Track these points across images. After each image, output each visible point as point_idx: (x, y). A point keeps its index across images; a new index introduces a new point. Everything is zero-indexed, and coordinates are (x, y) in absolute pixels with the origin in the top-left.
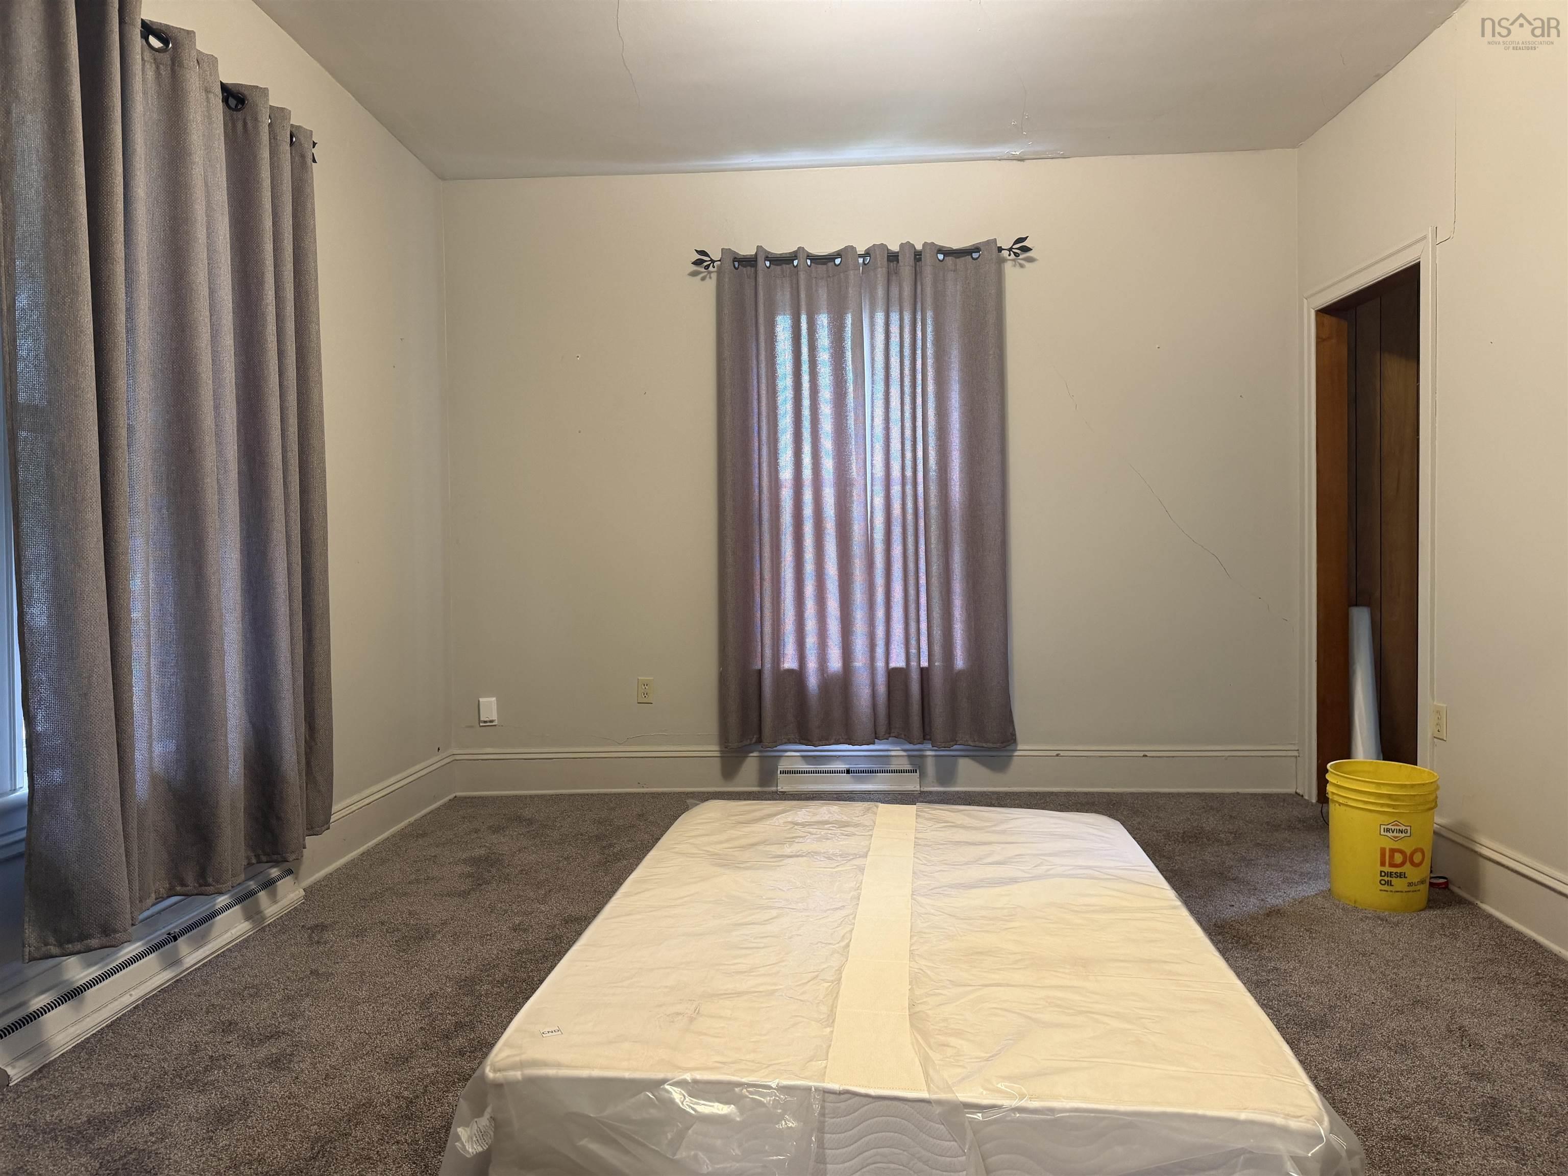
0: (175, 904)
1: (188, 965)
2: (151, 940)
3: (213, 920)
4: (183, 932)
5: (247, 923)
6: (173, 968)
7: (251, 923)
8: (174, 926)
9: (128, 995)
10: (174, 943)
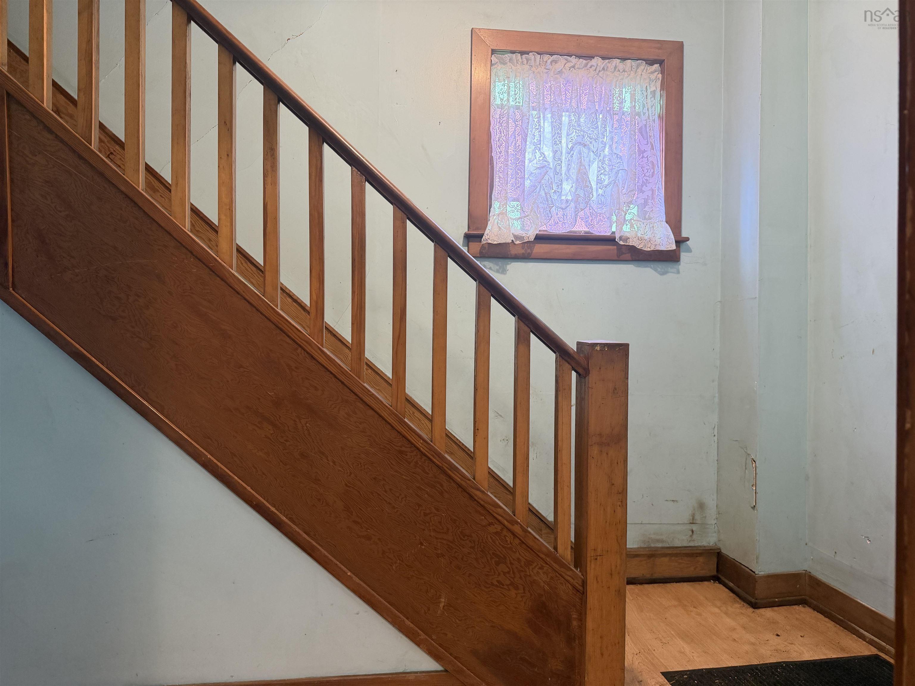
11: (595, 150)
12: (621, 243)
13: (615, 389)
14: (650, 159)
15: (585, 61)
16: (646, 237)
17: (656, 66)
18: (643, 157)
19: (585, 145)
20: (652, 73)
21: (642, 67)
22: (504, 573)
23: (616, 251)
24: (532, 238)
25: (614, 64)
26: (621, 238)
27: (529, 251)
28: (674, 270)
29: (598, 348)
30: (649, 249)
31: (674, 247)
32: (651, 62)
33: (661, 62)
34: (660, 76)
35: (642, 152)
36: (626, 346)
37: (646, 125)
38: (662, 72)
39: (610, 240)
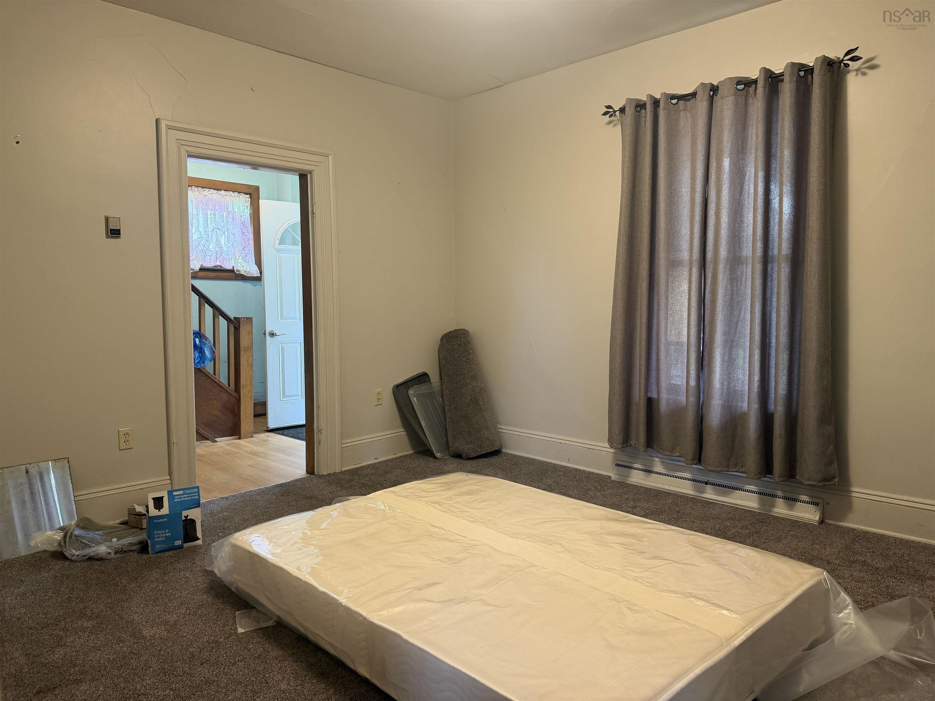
0: (683, 466)
1: (704, 496)
2: (695, 477)
3: (735, 491)
4: (712, 484)
5: (757, 505)
6: (697, 493)
7: (758, 506)
8: (711, 480)
9: (668, 486)
10: (704, 485)
11: (223, 231)
12: (237, 273)
13: (249, 332)
14: (247, 237)
15: (217, 191)
16: (248, 271)
17: (248, 196)
18: (244, 235)
19: (219, 229)
20: (246, 198)
21: (242, 195)
22: (212, 396)
23: (234, 276)
24: (198, 270)
25: (230, 194)
26: (237, 271)
27: (196, 275)
28: (259, 284)
29: (243, 319)
30: (249, 276)
31: (259, 275)
32: (246, 194)
33: (250, 194)
34: (250, 199)
35: (243, 233)
36: (252, 318)
37: (244, 221)
38: (251, 198)
39: (232, 271)
